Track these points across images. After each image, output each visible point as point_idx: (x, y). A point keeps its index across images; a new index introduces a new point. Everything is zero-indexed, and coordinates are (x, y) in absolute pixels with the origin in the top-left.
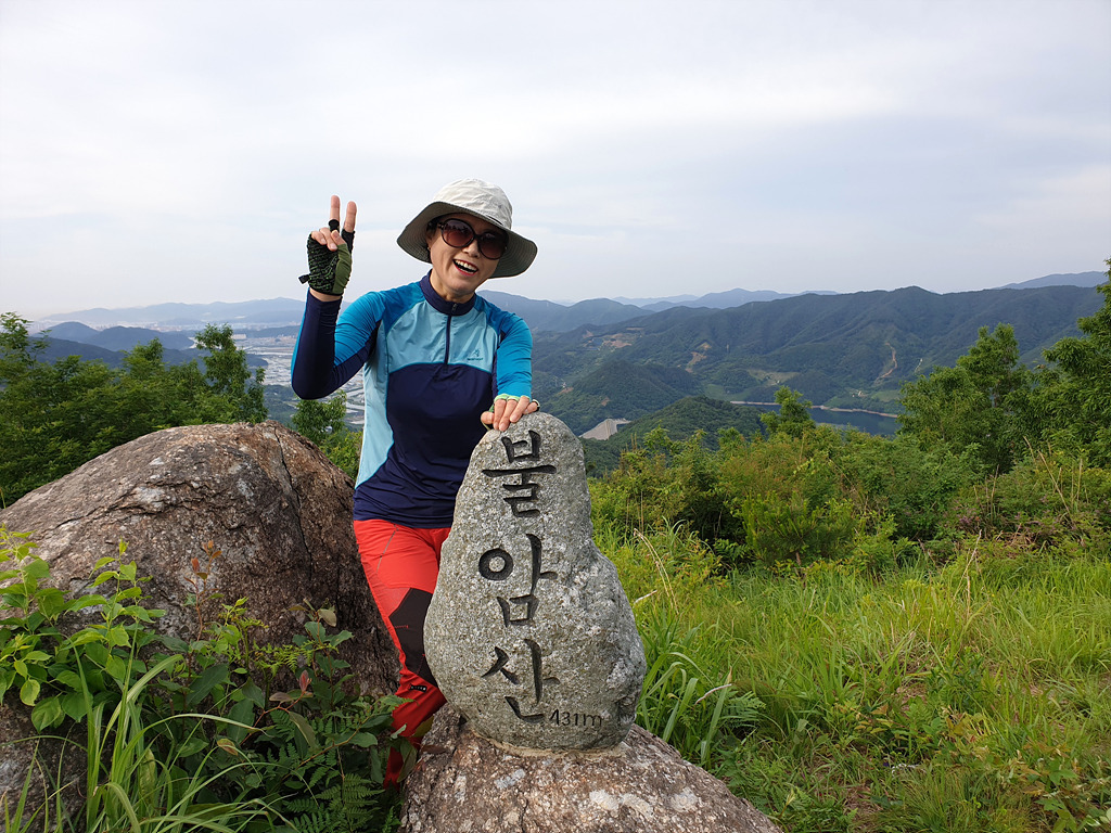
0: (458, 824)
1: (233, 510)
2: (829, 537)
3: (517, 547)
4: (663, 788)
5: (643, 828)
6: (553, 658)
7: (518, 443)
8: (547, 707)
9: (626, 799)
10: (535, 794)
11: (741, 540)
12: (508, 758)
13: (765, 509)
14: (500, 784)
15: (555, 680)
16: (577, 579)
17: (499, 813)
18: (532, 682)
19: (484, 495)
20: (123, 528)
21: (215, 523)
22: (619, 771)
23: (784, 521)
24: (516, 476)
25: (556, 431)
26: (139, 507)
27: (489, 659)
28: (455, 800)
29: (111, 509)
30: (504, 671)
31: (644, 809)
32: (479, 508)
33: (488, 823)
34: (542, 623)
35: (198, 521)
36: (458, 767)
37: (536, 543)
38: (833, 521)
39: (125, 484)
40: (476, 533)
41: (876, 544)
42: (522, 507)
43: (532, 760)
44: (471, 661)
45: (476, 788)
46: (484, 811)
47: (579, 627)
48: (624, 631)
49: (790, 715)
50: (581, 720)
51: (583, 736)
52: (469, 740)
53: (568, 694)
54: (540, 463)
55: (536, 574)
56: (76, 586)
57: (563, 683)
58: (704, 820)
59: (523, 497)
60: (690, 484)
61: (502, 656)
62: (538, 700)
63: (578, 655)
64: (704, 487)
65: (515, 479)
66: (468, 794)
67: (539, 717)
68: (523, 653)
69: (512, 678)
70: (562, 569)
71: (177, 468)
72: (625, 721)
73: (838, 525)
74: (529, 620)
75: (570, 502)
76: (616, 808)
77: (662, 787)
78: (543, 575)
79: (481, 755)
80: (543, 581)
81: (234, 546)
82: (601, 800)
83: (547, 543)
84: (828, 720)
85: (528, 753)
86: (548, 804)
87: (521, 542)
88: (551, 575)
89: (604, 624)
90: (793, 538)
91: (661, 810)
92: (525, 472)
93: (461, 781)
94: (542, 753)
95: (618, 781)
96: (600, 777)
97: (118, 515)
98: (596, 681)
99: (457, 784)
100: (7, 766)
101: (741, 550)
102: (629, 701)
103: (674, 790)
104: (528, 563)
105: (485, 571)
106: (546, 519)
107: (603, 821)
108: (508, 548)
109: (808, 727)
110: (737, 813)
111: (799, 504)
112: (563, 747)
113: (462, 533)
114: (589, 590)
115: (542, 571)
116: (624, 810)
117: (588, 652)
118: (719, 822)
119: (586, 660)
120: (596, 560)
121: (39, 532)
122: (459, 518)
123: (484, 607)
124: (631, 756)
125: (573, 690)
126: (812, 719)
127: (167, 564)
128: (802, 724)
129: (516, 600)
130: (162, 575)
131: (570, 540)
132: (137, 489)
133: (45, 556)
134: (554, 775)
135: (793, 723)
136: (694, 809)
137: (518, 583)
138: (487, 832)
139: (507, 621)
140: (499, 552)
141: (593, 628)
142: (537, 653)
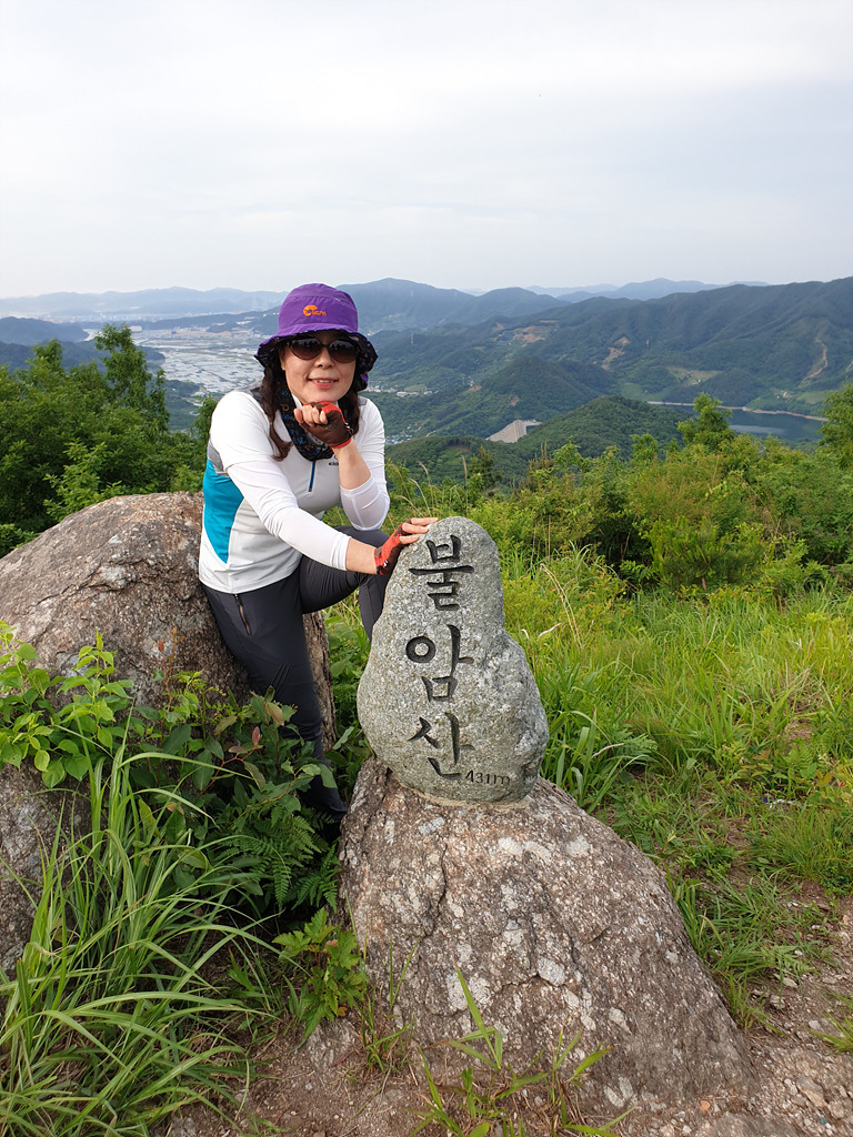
0: (388, 862)
1: (184, 583)
2: (736, 565)
3: (441, 637)
4: (561, 837)
5: (543, 870)
6: (468, 730)
7: (441, 546)
8: (464, 768)
9: (529, 845)
10: (453, 840)
11: (648, 561)
12: (430, 807)
13: (673, 535)
14: (423, 829)
15: (470, 747)
16: (491, 663)
17: (423, 855)
18: (451, 748)
19: (411, 591)
20: (93, 604)
21: (170, 595)
22: (524, 822)
23: (692, 547)
24: (439, 575)
25: (475, 536)
26: (105, 585)
27: (415, 726)
28: (385, 841)
29: (82, 587)
30: (427, 737)
31: (544, 854)
32: (406, 602)
33: (414, 862)
34: (459, 702)
35: (155, 595)
36: (387, 813)
37: (455, 632)
38: (742, 548)
39: (91, 564)
40: (403, 622)
41: (784, 569)
42: (443, 601)
43: (450, 810)
44: (399, 727)
45: (403, 833)
46: (409, 851)
47: (492, 705)
48: (530, 707)
49: (681, 753)
50: (492, 779)
51: (493, 792)
52: (395, 788)
53: (481, 758)
54: (460, 564)
55: (455, 659)
56: (62, 658)
57: (477, 749)
58: (594, 864)
59: (445, 593)
60: (598, 505)
61: (425, 725)
62: (456, 762)
63: (491, 728)
64: (614, 508)
65: (438, 577)
66: (396, 837)
67: (456, 775)
68: (443, 723)
69: (434, 743)
70: (477, 655)
71: (133, 547)
72: (529, 781)
73: (746, 552)
74: (449, 697)
75: (486, 598)
76: (520, 853)
77: (560, 835)
78: (462, 660)
79: (406, 804)
80: (462, 664)
81: (187, 615)
82: (508, 845)
83: (465, 632)
84: (716, 758)
85: (446, 802)
86: (464, 849)
87: (443, 631)
88: (469, 660)
89: (514, 703)
90: (700, 564)
91: (558, 856)
92: (447, 572)
93: (390, 825)
94: (458, 804)
95: (522, 830)
96: (507, 827)
97: (88, 593)
98: (506, 749)
99: (387, 828)
100: (27, 811)
101: (648, 572)
102: (533, 765)
103: (571, 838)
104: (449, 649)
105: (412, 655)
106: (464, 612)
107: (509, 864)
108: (431, 636)
109: (696, 764)
110: (623, 857)
111: (708, 530)
112: (476, 800)
113: (392, 622)
114: (501, 673)
115: (460, 656)
116: (527, 855)
117: (499, 726)
118: (606, 865)
119: (497, 732)
120: (507, 647)
121: (23, 607)
122: (388, 609)
123: (411, 685)
124: (534, 807)
125: (487, 754)
126: (701, 756)
127: (133, 636)
128: (691, 762)
129: (437, 680)
130: (130, 646)
131: (485, 630)
132: (102, 568)
133: (32, 632)
134: (469, 823)
135: (683, 759)
136: (586, 854)
137: (439, 666)
138: (414, 870)
139: (430, 697)
140: (423, 639)
141: (504, 706)
142: (455, 725)
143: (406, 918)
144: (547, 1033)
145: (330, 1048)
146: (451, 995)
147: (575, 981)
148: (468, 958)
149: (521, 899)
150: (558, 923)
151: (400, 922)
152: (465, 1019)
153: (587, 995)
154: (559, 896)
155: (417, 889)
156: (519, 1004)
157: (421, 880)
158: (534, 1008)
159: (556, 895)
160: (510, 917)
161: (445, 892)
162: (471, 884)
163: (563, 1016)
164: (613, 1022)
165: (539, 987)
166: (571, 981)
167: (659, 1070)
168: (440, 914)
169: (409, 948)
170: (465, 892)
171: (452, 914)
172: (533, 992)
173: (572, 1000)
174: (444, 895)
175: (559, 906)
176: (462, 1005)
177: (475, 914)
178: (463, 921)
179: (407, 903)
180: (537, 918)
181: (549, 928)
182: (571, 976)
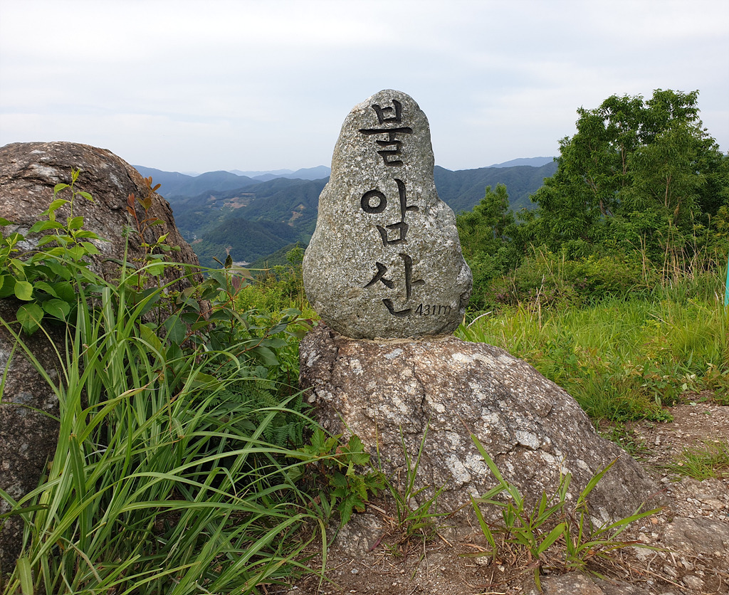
0: (364, 387)
3: (390, 190)
4: (491, 354)
5: (493, 371)
6: (421, 265)
7: (386, 108)
8: (414, 303)
9: (475, 356)
10: (417, 359)
12: (384, 346)
14: (387, 357)
15: (421, 282)
16: (431, 212)
17: (396, 372)
18: (404, 286)
19: (363, 149)
24: (385, 134)
26: (39, 179)
27: (371, 272)
28: (354, 375)
29: (16, 178)
30: (383, 280)
31: (488, 361)
32: (359, 159)
33: (390, 379)
36: (348, 356)
37: (401, 184)
40: (357, 179)
42: (390, 158)
46: (382, 374)
47: (439, 241)
50: (437, 311)
51: (436, 322)
53: (430, 291)
54: (402, 125)
55: (404, 208)
57: (427, 283)
58: (523, 367)
59: (391, 151)
61: (381, 268)
62: (408, 298)
63: (439, 261)
65: (384, 137)
66: (365, 368)
67: (407, 312)
68: (398, 264)
69: (389, 284)
72: (462, 312)
74: (402, 240)
75: (423, 156)
76: (472, 361)
78: (409, 208)
80: (410, 212)
82: (461, 359)
83: (409, 186)
86: (429, 362)
87: (392, 184)
88: (415, 208)
91: (498, 362)
92: (391, 131)
93: (355, 363)
96: (455, 346)
98: (450, 279)
99: (352, 365)
102: (467, 296)
104: (397, 200)
105: (366, 207)
106: (407, 168)
107: (468, 368)
108: (383, 190)
113: (346, 180)
114: (440, 219)
117: (445, 258)
119: (444, 265)
129: (390, 226)
131: (424, 184)
132: (33, 166)
137: (391, 215)
138: (392, 384)
139: (385, 242)
140: (375, 192)
141: (448, 242)
142: (408, 262)
143: (398, 420)
144: (539, 485)
145: (362, 537)
146: (454, 473)
147: (547, 443)
148: (458, 442)
149: (487, 391)
150: (518, 405)
151: (393, 424)
152: (472, 489)
153: (559, 453)
154: (512, 387)
155: (400, 397)
156: (511, 468)
157: (401, 390)
158: (523, 469)
159: (509, 387)
160: (483, 406)
161: (424, 395)
162: (445, 385)
163: (547, 470)
164: (582, 469)
165: (521, 453)
166: (544, 444)
167: (619, 500)
168: (424, 413)
169: (407, 443)
170: (442, 392)
171: (435, 411)
172: (519, 457)
173: (549, 458)
174: (424, 399)
175: (515, 393)
176: (466, 478)
177: (454, 407)
178: (446, 414)
179: (395, 409)
180: (502, 404)
181: (513, 409)
182: (542, 440)
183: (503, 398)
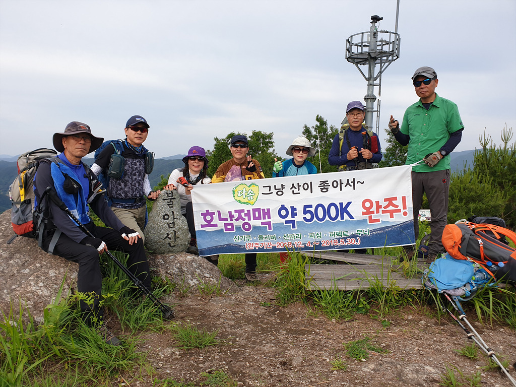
0: (165, 266)
3: (170, 214)
6: (178, 233)
7: (169, 193)
8: (177, 244)
10: (178, 258)
14: (170, 258)
15: (179, 238)
16: (181, 219)
18: (174, 239)
19: (164, 204)
27: (165, 235)
28: (161, 263)
30: (168, 238)
32: (163, 206)
36: (158, 259)
37: (173, 212)
40: (162, 211)
42: (170, 206)
44: (161, 237)
45: (165, 260)
46: (169, 262)
47: (183, 227)
50: (182, 246)
51: (182, 248)
53: (181, 240)
54: (173, 197)
55: (174, 219)
59: (170, 204)
62: (175, 242)
63: (183, 232)
65: (169, 200)
66: (164, 262)
67: (174, 246)
68: (172, 233)
69: (170, 239)
74: (174, 227)
76: (192, 258)
82: (189, 257)
83: (175, 213)
87: (171, 212)
88: (177, 218)
92: (171, 199)
93: (161, 260)
104: (172, 216)
105: (164, 218)
106: (174, 208)
112: (178, 252)
113: (159, 211)
117: (185, 231)
119: (185, 233)
123: (165, 225)
129: (171, 223)
137: (171, 220)
138: (173, 265)
139: (169, 227)
140: (167, 215)
142: (175, 233)
143: (176, 273)
144: (210, 285)
146: (190, 284)
148: (191, 277)
149: (197, 265)
151: (174, 274)
152: (195, 286)
153: (214, 278)
156: (203, 281)
157: (175, 266)
158: (206, 282)
160: (196, 268)
162: (186, 264)
163: (212, 282)
164: (220, 282)
166: (211, 276)
168: (182, 271)
169: (178, 278)
171: (184, 270)
172: (205, 279)
173: (212, 279)
174: (181, 267)
175: (203, 265)
176: (193, 284)
177: (189, 269)
178: (187, 271)
179: (174, 270)
181: (203, 269)
183: (200, 266)
